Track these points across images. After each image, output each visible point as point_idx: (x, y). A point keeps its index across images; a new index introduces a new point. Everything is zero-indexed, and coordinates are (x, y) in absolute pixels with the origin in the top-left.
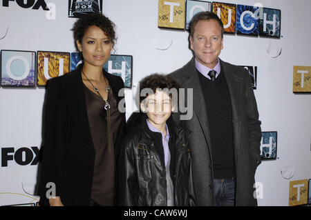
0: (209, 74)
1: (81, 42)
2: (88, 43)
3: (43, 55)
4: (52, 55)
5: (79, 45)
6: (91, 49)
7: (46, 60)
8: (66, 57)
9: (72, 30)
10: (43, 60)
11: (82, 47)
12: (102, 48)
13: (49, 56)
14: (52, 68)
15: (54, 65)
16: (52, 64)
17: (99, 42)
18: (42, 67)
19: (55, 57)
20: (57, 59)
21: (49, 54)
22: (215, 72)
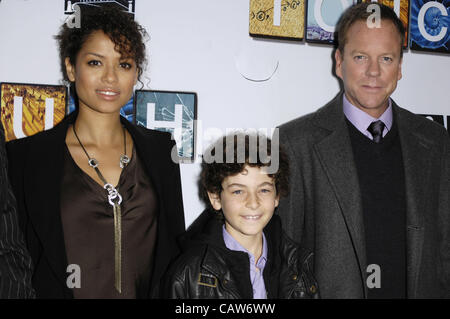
0: (370, 129)
1: (73, 63)
2: (89, 63)
3: (12, 90)
4: (30, 91)
5: (69, 68)
6: (93, 77)
7: (18, 100)
8: (60, 95)
9: (58, 37)
10: (12, 102)
11: (76, 72)
12: (116, 76)
13: (23, 94)
14: (30, 118)
15: (36, 111)
16: (30, 108)
17: (111, 64)
18: (9, 116)
19: (37, 94)
20: (40, 100)
21: (24, 89)
22: (383, 126)
